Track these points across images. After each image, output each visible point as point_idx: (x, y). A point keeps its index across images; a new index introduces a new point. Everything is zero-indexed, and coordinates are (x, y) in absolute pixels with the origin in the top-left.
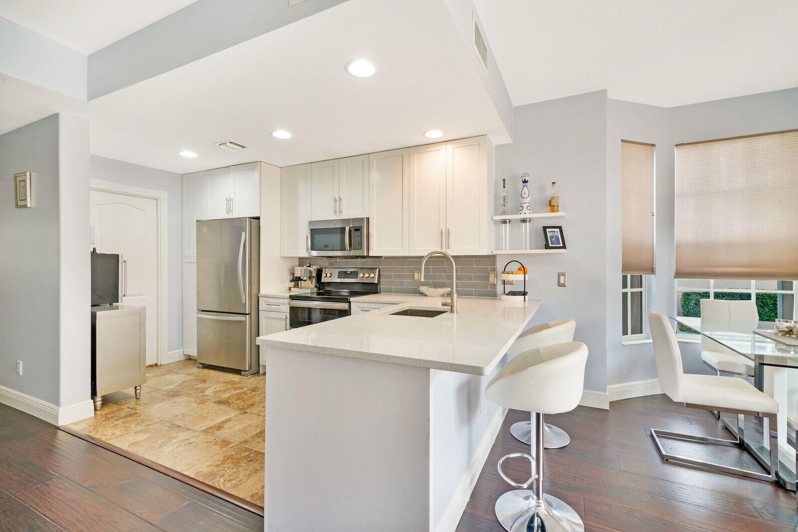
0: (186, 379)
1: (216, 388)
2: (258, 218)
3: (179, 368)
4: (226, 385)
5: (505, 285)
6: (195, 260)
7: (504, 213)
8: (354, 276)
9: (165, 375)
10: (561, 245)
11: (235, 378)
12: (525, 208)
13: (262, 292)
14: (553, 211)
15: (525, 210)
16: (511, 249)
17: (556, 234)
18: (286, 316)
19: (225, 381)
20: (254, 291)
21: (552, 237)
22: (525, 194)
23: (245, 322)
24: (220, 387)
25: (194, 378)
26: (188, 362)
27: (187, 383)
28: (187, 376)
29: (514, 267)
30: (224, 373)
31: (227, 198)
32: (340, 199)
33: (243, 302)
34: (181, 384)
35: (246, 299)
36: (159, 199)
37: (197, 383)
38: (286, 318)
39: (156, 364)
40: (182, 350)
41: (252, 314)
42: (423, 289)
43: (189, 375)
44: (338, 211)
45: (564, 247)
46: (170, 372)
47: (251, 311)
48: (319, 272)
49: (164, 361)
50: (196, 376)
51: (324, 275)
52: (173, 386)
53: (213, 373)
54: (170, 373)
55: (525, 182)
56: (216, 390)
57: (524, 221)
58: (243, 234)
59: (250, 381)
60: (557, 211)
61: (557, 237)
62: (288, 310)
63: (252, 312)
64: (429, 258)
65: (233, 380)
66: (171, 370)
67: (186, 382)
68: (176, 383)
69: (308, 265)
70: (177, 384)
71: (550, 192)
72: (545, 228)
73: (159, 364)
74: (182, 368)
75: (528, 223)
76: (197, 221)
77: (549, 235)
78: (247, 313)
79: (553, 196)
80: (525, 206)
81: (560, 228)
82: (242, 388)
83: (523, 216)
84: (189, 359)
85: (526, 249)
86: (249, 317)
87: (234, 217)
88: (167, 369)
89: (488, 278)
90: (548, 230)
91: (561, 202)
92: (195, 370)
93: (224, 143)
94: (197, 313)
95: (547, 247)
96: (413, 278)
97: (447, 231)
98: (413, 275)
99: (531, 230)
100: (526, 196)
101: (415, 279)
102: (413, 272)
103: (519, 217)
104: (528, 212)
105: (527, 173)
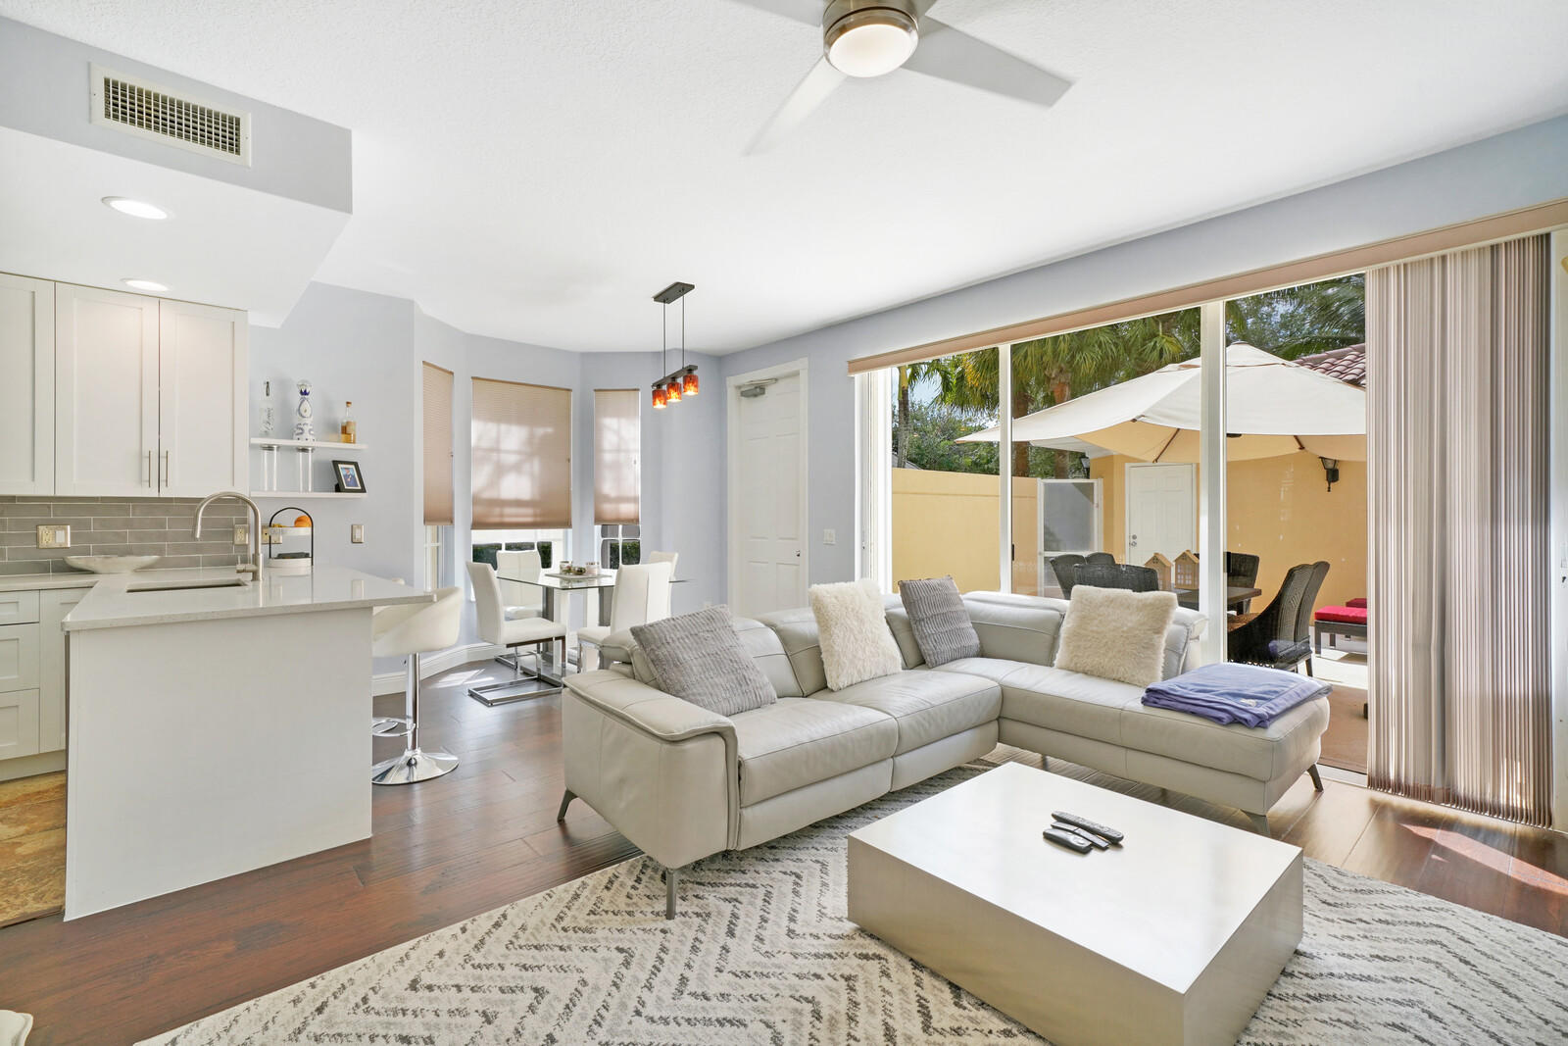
5: (272, 546)
7: (266, 434)
10: (360, 488)
12: (306, 431)
14: (348, 441)
15: (306, 435)
16: (279, 490)
17: (351, 472)
21: (346, 476)
22: (307, 410)
29: (288, 517)
42: (77, 560)
45: (363, 490)
55: (305, 393)
57: (304, 450)
60: (354, 442)
61: (353, 476)
64: (211, 503)
71: (342, 415)
72: (336, 463)
75: (310, 453)
77: (343, 473)
79: (349, 420)
80: (306, 428)
81: (356, 464)
83: (301, 443)
85: (306, 490)
90: (340, 466)
91: (359, 430)
95: (338, 488)
96: (37, 542)
97: (163, 454)
98: (37, 534)
99: (314, 464)
100: (307, 414)
101: (44, 543)
102: (37, 529)
103: (295, 443)
104: (310, 438)
105: (306, 381)
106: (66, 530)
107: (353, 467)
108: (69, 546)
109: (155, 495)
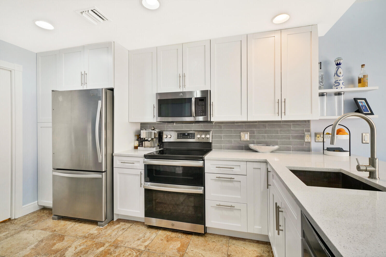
0: (42, 236)
1: (76, 248)
2: (112, 90)
3: (34, 222)
4: (86, 242)
6: (50, 125)
7: (321, 88)
8: (191, 137)
9: (19, 232)
10: (370, 112)
11: (92, 229)
13: (116, 152)
14: (361, 86)
15: (341, 85)
17: (364, 104)
18: (141, 172)
19: (83, 234)
20: (109, 151)
21: (362, 106)
22: (340, 73)
23: (101, 179)
24: (80, 246)
25: (51, 233)
26: (43, 213)
27: (44, 244)
28: (43, 232)
30: (81, 224)
31: (81, 72)
32: (184, 76)
33: (100, 161)
34: (36, 246)
35: (102, 158)
36: (13, 72)
37: (55, 241)
38: (141, 174)
39: (10, 219)
40: (37, 202)
41: (108, 171)
42: (252, 146)
43: (45, 229)
44: (181, 85)
45: (372, 114)
46: (25, 227)
47: (106, 168)
48: (160, 135)
49: (18, 215)
50: (53, 231)
51: (164, 136)
52: (28, 249)
53: (69, 225)
54: (25, 230)
55: (339, 64)
56: (77, 250)
57: (339, 94)
58: (100, 102)
59: (109, 232)
60: (367, 86)
61: (365, 106)
62: (143, 168)
63: (108, 169)
65: (91, 232)
66: (25, 226)
67: (42, 241)
68: (31, 244)
69: (153, 128)
70: (33, 246)
72: (355, 100)
73: (13, 218)
74: (38, 221)
75: (343, 95)
76: (53, 91)
77: (360, 104)
78: (103, 171)
79: (363, 75)
80: (341, 82)
82: (103, 245)
83: (338, 90)
84: (44, 209)
85: (340, 115)
86: (105, 174)
87: (88, 88)
88: (21, 224)
89: (303, 137)
90: (359, 101)
91: (370, 80)
92: (50, 222)
93: (87, 10)
94: (53, 171)
96: (240, 139)
97: (283, 100)
98: (240, 135)
99: (344, 101)
100: (341, 75)
101: (242, 139)
102: (240, 134)
103: (335, 90)
104: (343, 87)
105: (340, 58)
106: (248, 134)
107: (364, 101)
108: (249, 140)
109: (280, 119)
